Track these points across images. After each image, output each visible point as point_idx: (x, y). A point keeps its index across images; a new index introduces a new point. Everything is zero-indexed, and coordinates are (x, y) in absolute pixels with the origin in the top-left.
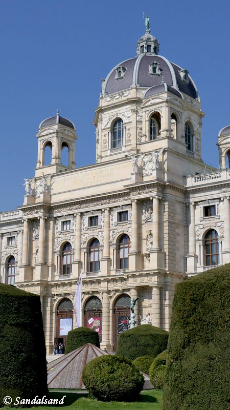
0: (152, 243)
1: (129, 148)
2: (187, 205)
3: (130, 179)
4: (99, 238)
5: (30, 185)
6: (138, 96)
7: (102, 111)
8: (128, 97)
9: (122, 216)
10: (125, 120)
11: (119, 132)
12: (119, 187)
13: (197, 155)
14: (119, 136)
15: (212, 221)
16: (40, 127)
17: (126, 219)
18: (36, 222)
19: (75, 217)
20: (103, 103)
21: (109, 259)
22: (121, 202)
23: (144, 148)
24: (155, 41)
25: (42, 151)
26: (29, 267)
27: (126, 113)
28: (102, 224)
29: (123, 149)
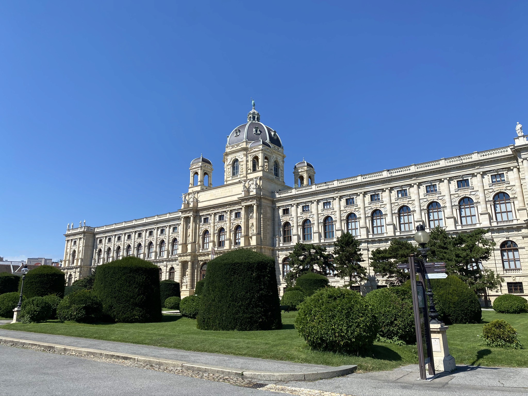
0: (253, 230)
1: (242, 176)
2: (274, 208)
3: (241, 194)
4: (225, 228)
5: (185, 197)
6: (247, 146)
7: (227, 154)
8: (241, 147)
9: (238, 215)
10: (240, 160)
11: (237, 166)
12: (235, 198)
13: (281, 179)
14: (237, 169)
15: (287, 217)
16: (191, 164)
17: (239, 216)
18: (189, 219)
19: (211, 216)
20: (228, 150)
21: (230, 239)
22: (237, 207)
23: (250, 176)
24: (258, 114)
25: (192, 177)
26: (185, 245)
27: (240, 156)
28: (226, 219)
29: (239, 176)
